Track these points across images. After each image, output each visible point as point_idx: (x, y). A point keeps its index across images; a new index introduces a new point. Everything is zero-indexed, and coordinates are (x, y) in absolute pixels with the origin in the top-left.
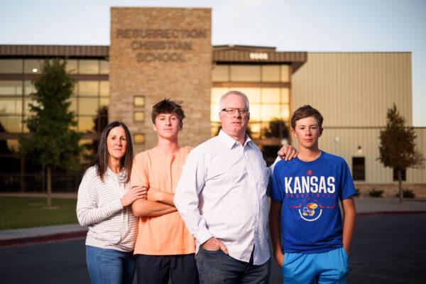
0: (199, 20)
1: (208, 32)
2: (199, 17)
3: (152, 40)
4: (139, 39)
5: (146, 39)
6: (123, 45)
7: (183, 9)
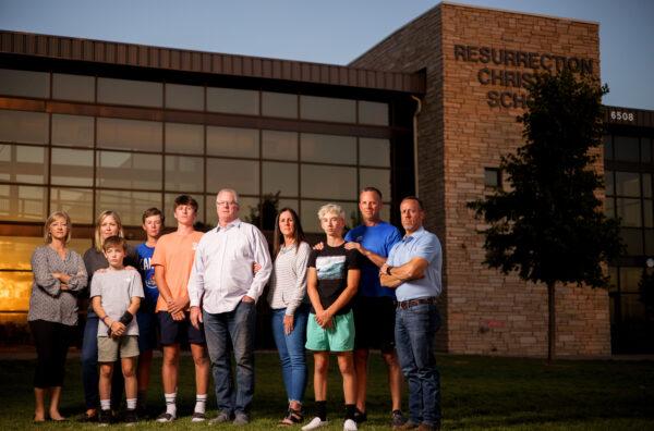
0: (580, 42)
1: (594, 65)
2: (580, 38)
3: (510, 69)
4: (491, 66)
5: (501, 67)
6: (465, 75)
7: (556, 21)
